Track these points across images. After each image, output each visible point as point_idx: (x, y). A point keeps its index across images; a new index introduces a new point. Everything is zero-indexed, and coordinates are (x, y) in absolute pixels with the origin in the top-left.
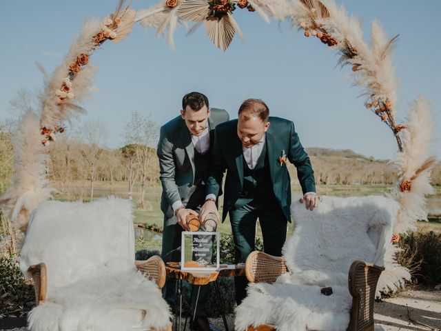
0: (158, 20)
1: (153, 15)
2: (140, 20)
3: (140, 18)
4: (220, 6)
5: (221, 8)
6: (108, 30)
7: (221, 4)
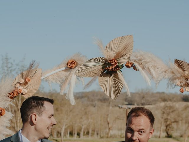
0: (61, 78)
1: (57, 73)
2: (46, 78)
3: (46, 76)
4: (111, 67)
5: (112, 69)
6: (20, 88)
7: (112, 66)
